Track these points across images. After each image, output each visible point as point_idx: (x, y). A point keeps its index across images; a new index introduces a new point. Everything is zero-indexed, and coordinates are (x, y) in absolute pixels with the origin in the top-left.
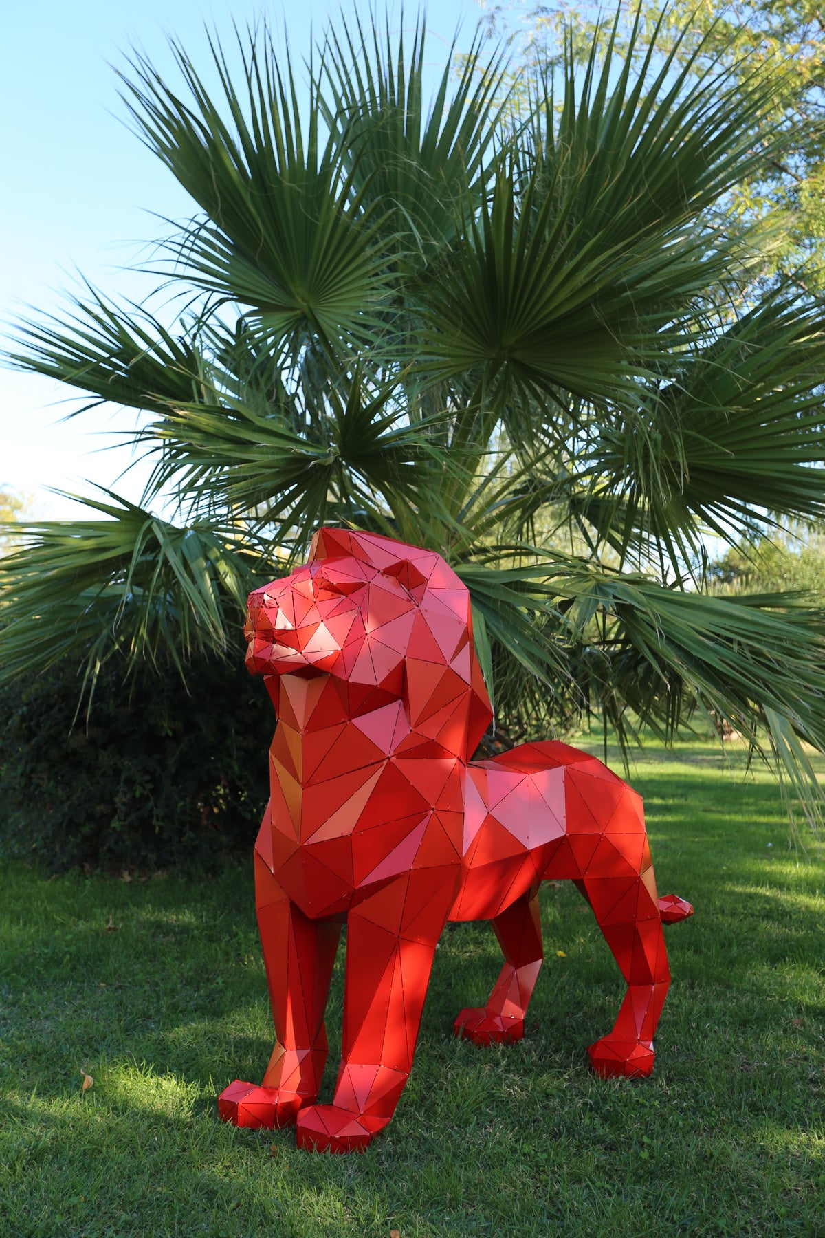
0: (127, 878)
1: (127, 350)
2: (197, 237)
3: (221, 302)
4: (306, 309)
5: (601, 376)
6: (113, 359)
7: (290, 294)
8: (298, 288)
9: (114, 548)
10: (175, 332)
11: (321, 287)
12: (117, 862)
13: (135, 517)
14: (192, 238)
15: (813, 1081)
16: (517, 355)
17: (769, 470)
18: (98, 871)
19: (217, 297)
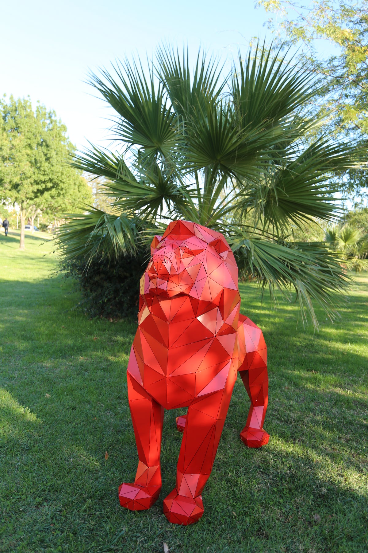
0: (112, 321)
1: (102, 160)
2: (122, 125)
4: (158, 147)
5: (249, 171)
6: (99, 163)
7: (152, 142)
8: (155, 140)
9: (92, 223)
10: (117, 155)
11: (161, 140)
12: (108, 316)
13: (100, 213)
14: (120, 126)
16: (222, 162)
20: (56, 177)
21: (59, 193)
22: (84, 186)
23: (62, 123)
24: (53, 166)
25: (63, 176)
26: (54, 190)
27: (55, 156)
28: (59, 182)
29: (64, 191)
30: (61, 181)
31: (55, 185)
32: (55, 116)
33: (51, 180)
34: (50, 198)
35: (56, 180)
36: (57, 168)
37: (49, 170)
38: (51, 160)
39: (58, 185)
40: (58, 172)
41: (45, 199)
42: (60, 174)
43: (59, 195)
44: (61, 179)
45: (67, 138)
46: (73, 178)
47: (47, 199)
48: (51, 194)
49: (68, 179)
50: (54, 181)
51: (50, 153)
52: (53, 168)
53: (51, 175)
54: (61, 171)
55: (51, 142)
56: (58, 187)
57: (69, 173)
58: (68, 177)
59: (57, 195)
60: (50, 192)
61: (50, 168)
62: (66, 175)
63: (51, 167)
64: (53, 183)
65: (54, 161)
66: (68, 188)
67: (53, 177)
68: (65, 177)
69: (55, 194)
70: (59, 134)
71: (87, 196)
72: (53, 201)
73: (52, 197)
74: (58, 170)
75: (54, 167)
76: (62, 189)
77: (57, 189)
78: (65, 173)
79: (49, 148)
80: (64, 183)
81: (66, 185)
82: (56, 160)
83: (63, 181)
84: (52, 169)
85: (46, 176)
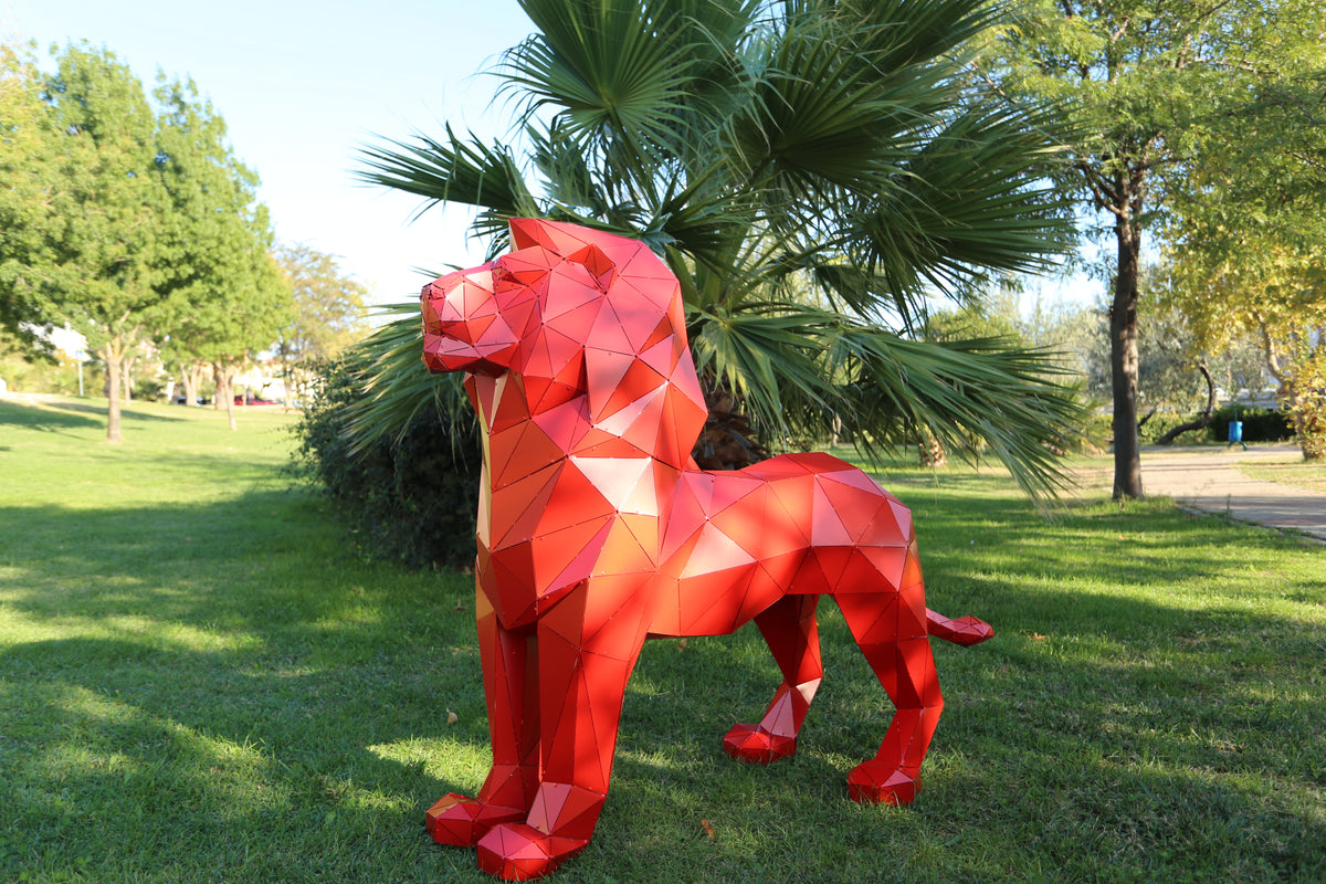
3: (541, 102)
4: (610, 108)
7: (598, 94)
8: (605, 91)
15: (1021, 710)
17: (985, 238)
18: (446, 567)
19: (540, 97)
20: (203, 249)
21: (212, 291)
22: (270, 274)
23: (215, 113)
24: (194, 220)
25: (222, 248)
26: (197, 284)
27: (199, 196)
28: (212, 264)
29: (226, 285)
30: (217, 262)
31: (201, 273)
32: (195, 93)
33: (189, 258)
34: (188, 304)
35: (204, 258)
36: (207, 226)
37: (185, 232)
38: (189, 205)
39: (209, 270)
40: (207, 238)
41: (176, 309)
42: (214, 243)
43: (213, 295)
44: (217, 256)
45: (226, 150)
46: (249, 252)
47: (181, 309)
48: (189, 295)
49: (235, 255)
50: (198, 260)
51: (188, 190)
52: (194, 228)
53: (189, 245)
54: (216, 235)
55: (188, 160)
56: (208, 276)
57: (238, 241)
58: (235, 250)
59: (205, 297)
60: (187, 290)
61: (188, 227)
62: (230, 243)
63: (191, 225)
64: (195, 267)
65: (196, 207)
66: (238, 279)
67: (196, 250)
68: (229, 249)
69: (203, 294)
70: (206, 141)
71: (281, 301)
72: (197, 313)
73: (194, 302)
74: (209, 232)
75: (197, 224)
76: (220, 282)
77: (206, 281)
78: (227, 240)
79: (182, 176)
80: (224, 264)
81: (232, 270)
82: (203, 207)
83: (222, 260)
84: (194, 230)
85: (177, 246)
